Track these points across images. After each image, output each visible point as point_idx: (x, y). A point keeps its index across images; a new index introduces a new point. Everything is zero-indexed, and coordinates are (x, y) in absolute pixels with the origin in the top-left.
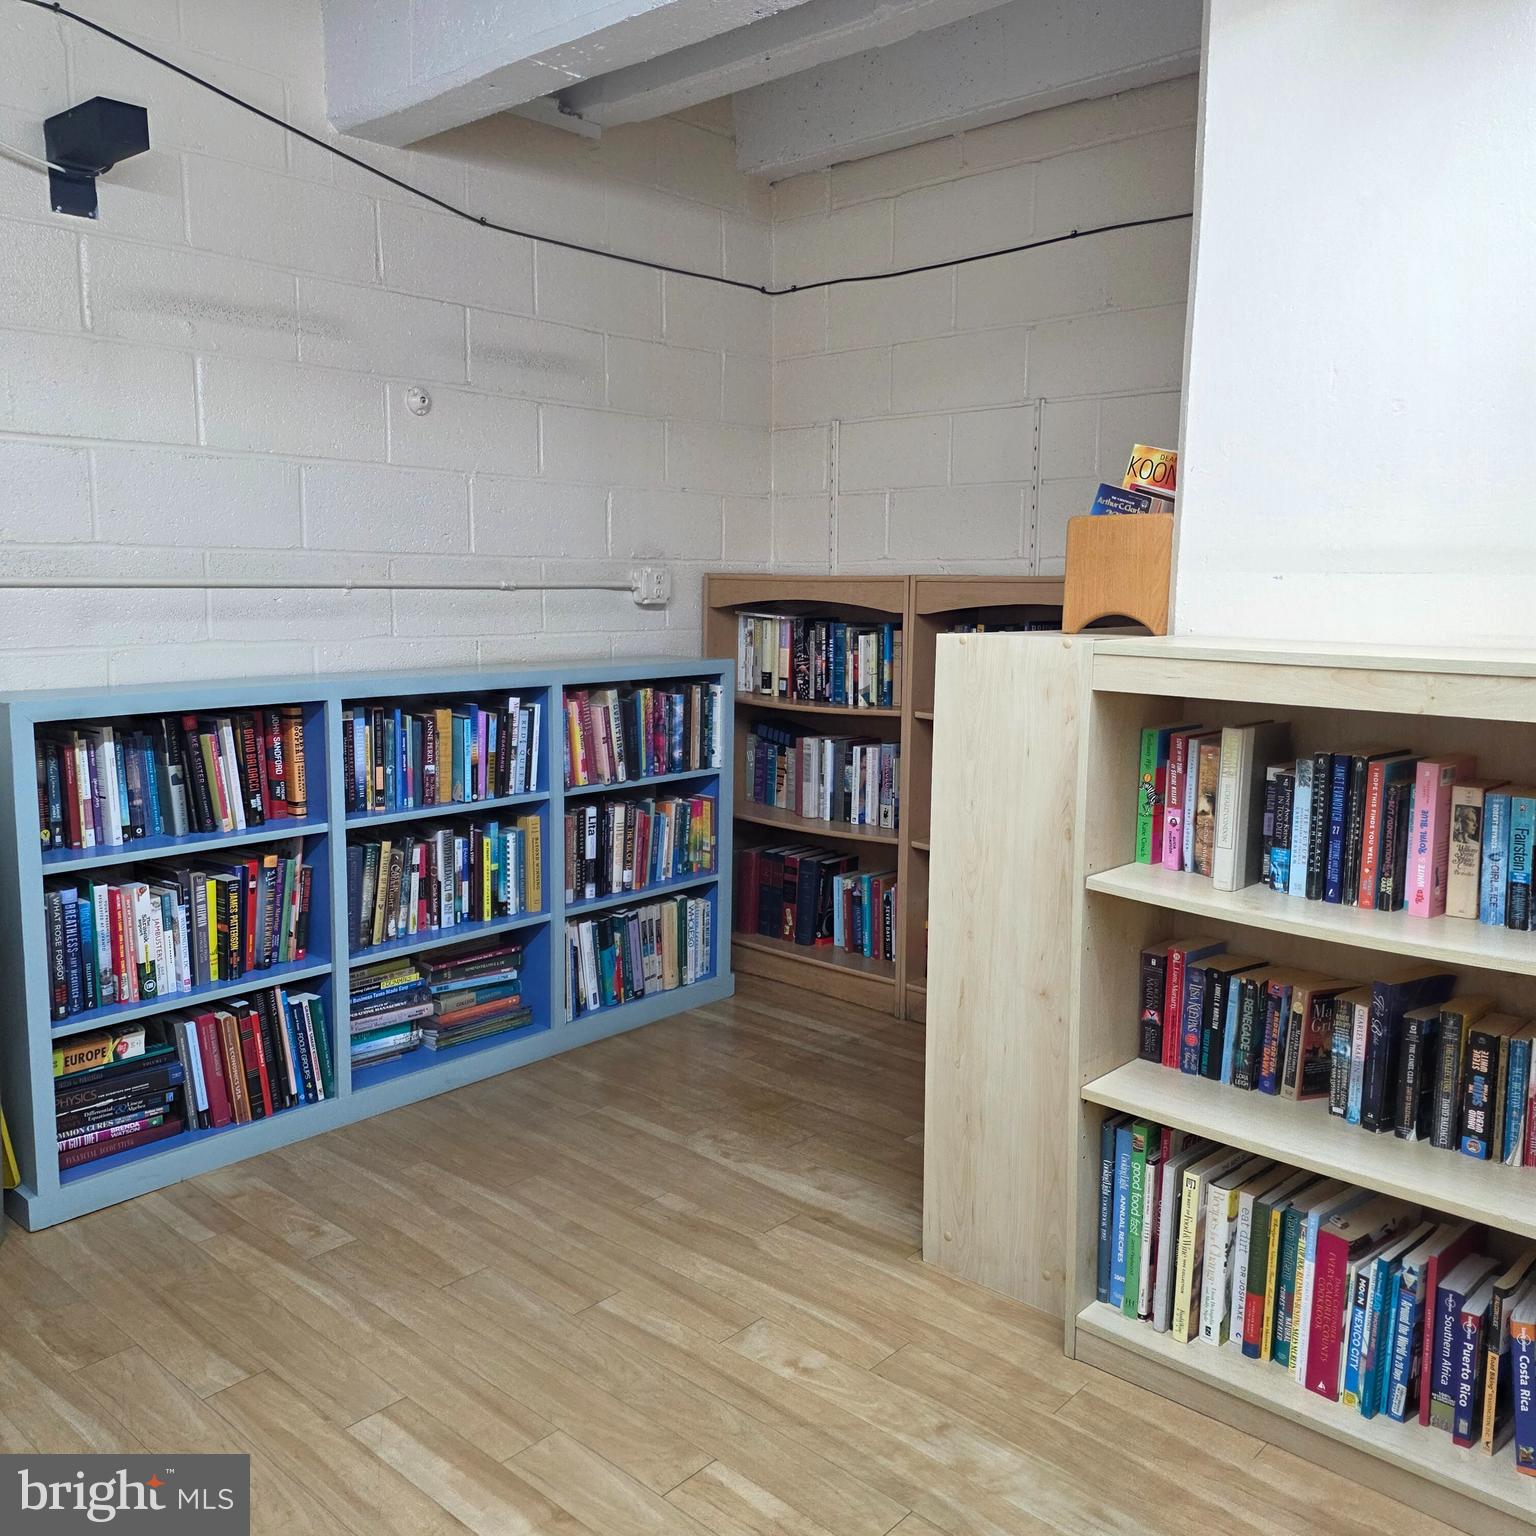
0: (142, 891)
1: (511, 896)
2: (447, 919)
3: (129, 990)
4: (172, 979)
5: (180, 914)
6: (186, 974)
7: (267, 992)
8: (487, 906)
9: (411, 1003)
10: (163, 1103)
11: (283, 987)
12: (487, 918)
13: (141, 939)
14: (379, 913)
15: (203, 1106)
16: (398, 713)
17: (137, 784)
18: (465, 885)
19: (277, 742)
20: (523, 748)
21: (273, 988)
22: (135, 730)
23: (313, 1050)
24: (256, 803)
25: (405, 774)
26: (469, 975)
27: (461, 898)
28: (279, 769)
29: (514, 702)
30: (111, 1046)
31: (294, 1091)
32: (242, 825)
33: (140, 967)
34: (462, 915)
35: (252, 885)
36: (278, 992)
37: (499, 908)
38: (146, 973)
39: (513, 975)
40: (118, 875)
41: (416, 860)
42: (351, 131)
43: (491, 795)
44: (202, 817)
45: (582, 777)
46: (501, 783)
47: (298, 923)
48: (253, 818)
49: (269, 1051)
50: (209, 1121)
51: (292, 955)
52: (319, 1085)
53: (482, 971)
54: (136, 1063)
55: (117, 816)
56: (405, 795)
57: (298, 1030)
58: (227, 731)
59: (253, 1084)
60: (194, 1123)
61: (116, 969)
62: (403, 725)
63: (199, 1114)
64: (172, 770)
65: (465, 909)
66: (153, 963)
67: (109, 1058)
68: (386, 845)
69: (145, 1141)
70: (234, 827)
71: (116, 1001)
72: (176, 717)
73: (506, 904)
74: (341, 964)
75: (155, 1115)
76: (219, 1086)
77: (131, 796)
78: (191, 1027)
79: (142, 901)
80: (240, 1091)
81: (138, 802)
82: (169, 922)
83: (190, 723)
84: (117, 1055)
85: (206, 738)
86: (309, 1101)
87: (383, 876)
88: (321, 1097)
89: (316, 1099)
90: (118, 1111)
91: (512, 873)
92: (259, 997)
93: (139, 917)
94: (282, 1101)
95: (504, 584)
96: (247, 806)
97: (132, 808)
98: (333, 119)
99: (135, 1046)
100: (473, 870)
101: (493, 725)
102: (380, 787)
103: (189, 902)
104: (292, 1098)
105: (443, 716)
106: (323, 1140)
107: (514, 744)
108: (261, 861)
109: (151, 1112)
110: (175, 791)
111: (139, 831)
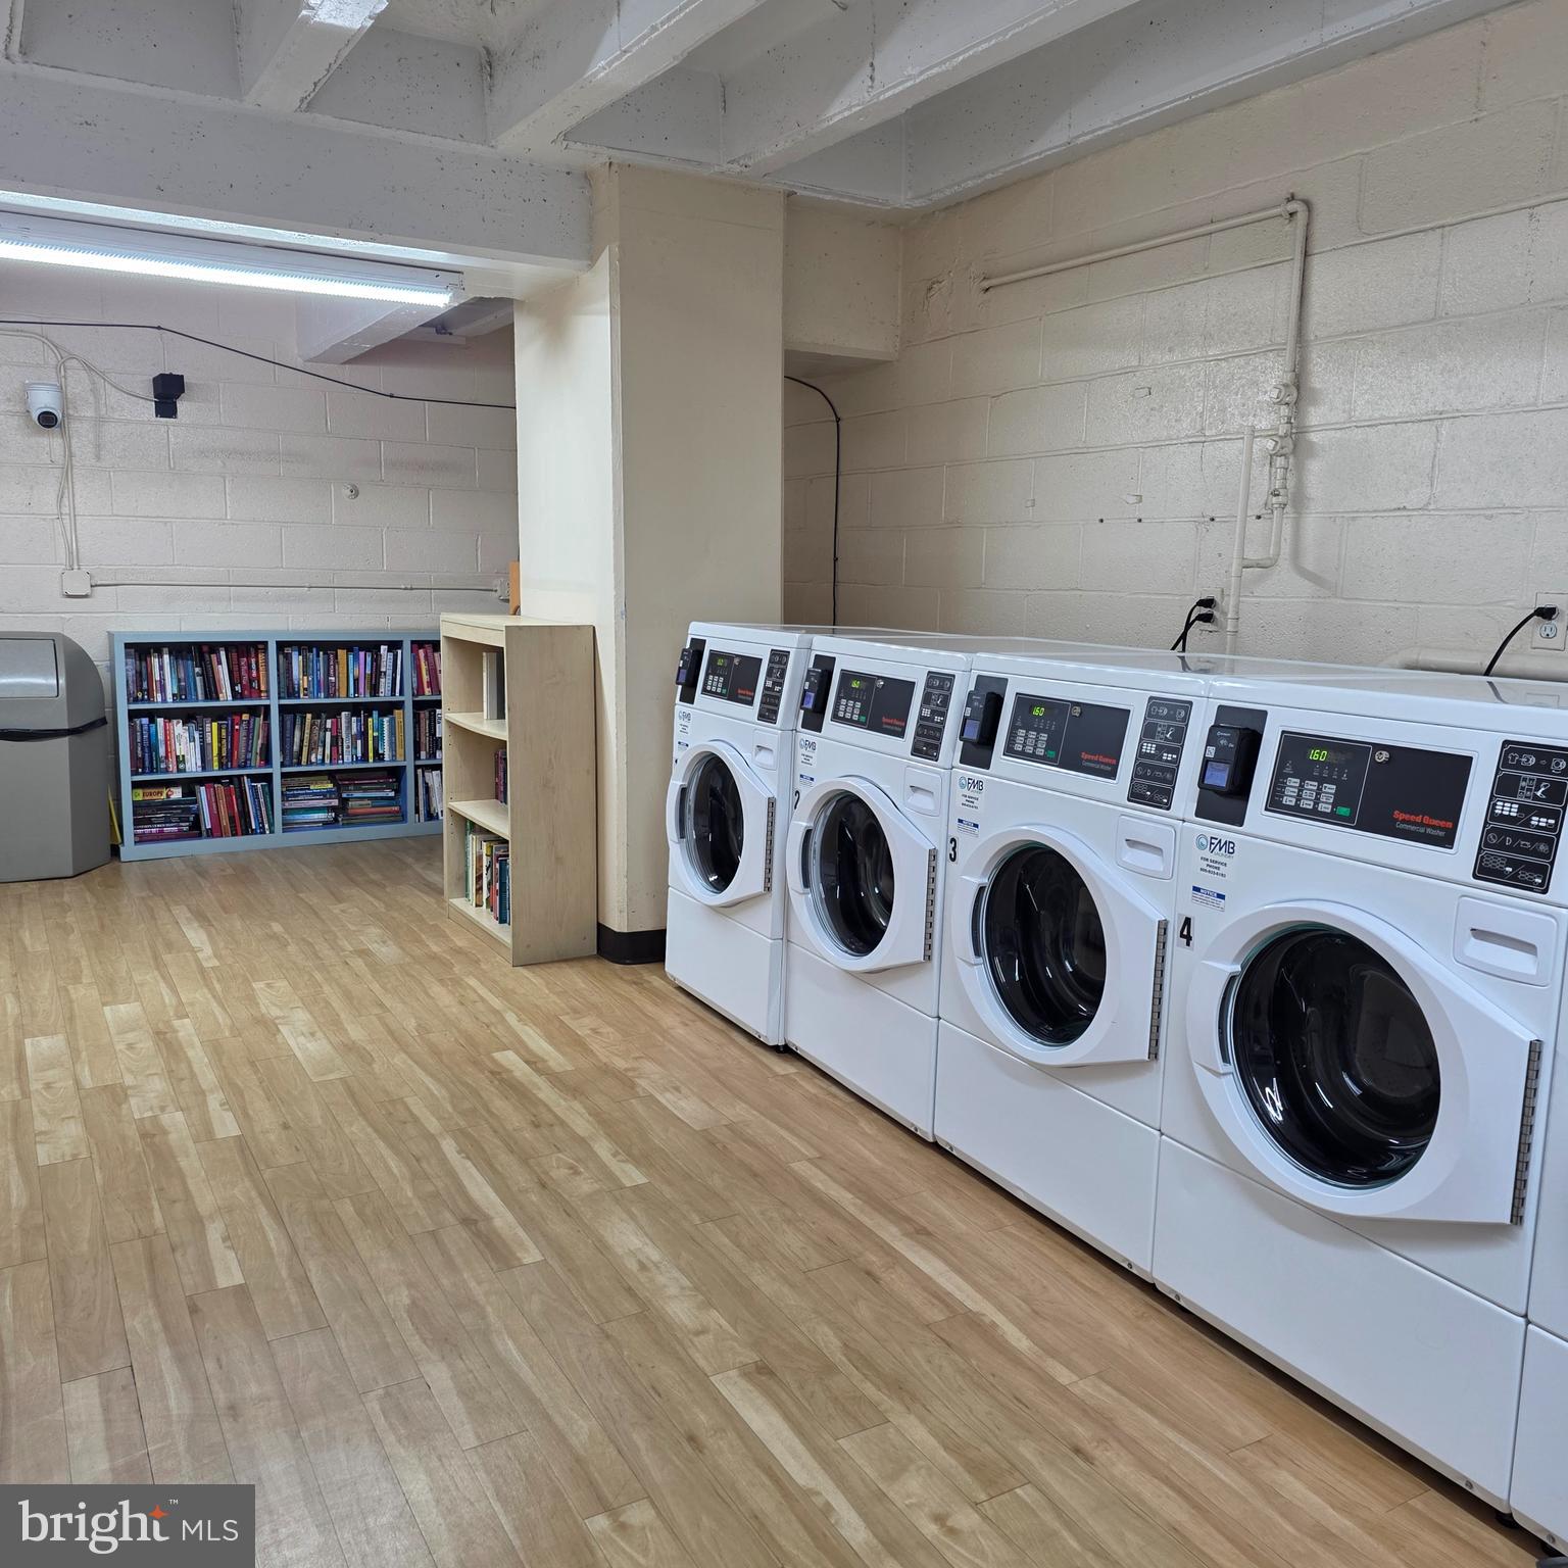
0: (178, 723)
1: (386, 750)
2: (347, 758)
3: (172, 766)
4: (193, 767)
5: (197, 735)
6: (199, 763)
7: (240, 777)
8: (371, 754)
9: (325, 798)
10: (188, 821)
11: (248, 776)
12: (371, 760)
13: (177, 744)
14: (305, 750)
15: (209, 826)
16: (314, 650)
17: (182, 675)
18: (359, 742)
19: (253, 660)
20: (389, 672)
21: (243, 775)
22: (181, 651)
23: (263, 809)
24: (238, 688)
25: (319, 682)
26: (365, 790)
27: (356, 748)
28: (254, 674)
29: (384, 648)
30: (165, 791)
31: (254, 827)
32: (230, 698)
33: (177, 757)
34: (357, 757)
35: (237, 727)
36: (245, 778)
37: (379, 757)
38: (180, 760)
39: (392, 794)
40: (169, 715)
41: (329, 725)
42: (311, 360)
43: (368, 695)
44: (211, 691)
45: (427, 691)
46: (375, 690)
47: (261, 749)
48: (235, 695)
49: (240, 805)
50: (211, 834)
51: (258, 764)
52: (267, 826)
53: (371, 789)
54: (177, 802)
55: (170, 689)
56: (319, 691)
57: (256, 796)
58: (223, 654)
59: (232, 819)
60: (205, 833)
61: (167, 757)
62: (318, 656)
63: (207, 830)
64: (197, 670)
65: (359, 755)
66: (183, 756)
67: (164, 796)
68: (309, 716)
69: (179, 836)
70: (226, 698)
71: (167, 771)
72: (199, 645)
73: (383, 754)
74: (276, 770)
75: (185, 826)
76: (216, 818)
77: (179, 681)
78: (203, 789)
79: (178, 728)
80: (225, 822)
81: (183, 684)
82: (192, 739)
83: (205, 649)
84: (168, 796)
85: (214, 657)
86: (261, 833)
87: (307, 731)
88: (268, 832)
89: (264, 833)
90: (167, 821)
91: (386, 738)
92: (236, 779)
93: (176, 734)
94: (246, 830)
95: (403, 587)
96: (233, 689)
97: (179, 687)
98: (300, 356)
99: (177, 794)
100: (363, 735)
101: (369, 659)
102: (306, 686)
103: (203, 730)
104: (252, 830)
105: (342, 653)
106: (264, 852)
107: (383, 669)
108: (241, 717)
109: (183, 824)
110: (198, 679)
111: (183, 697)
